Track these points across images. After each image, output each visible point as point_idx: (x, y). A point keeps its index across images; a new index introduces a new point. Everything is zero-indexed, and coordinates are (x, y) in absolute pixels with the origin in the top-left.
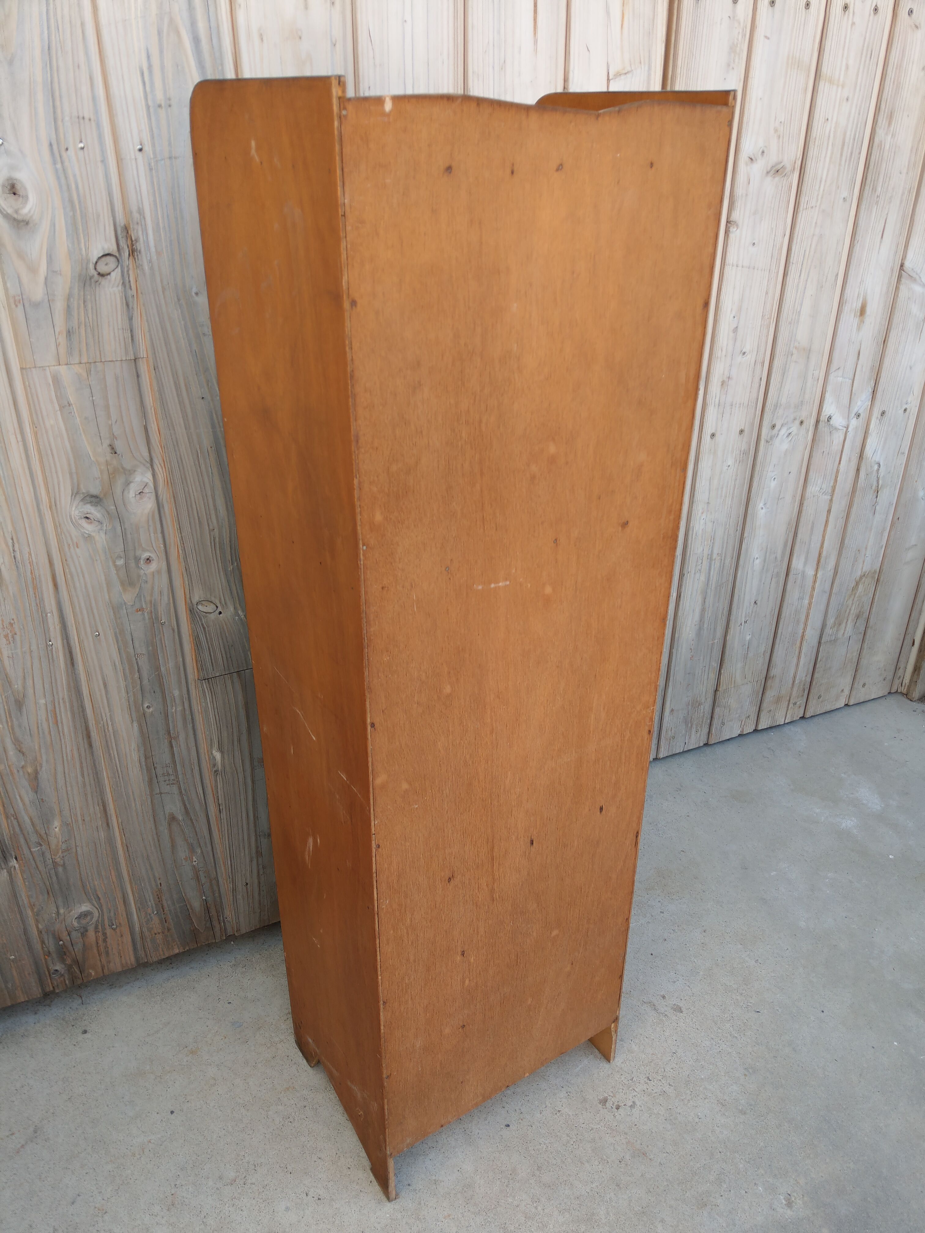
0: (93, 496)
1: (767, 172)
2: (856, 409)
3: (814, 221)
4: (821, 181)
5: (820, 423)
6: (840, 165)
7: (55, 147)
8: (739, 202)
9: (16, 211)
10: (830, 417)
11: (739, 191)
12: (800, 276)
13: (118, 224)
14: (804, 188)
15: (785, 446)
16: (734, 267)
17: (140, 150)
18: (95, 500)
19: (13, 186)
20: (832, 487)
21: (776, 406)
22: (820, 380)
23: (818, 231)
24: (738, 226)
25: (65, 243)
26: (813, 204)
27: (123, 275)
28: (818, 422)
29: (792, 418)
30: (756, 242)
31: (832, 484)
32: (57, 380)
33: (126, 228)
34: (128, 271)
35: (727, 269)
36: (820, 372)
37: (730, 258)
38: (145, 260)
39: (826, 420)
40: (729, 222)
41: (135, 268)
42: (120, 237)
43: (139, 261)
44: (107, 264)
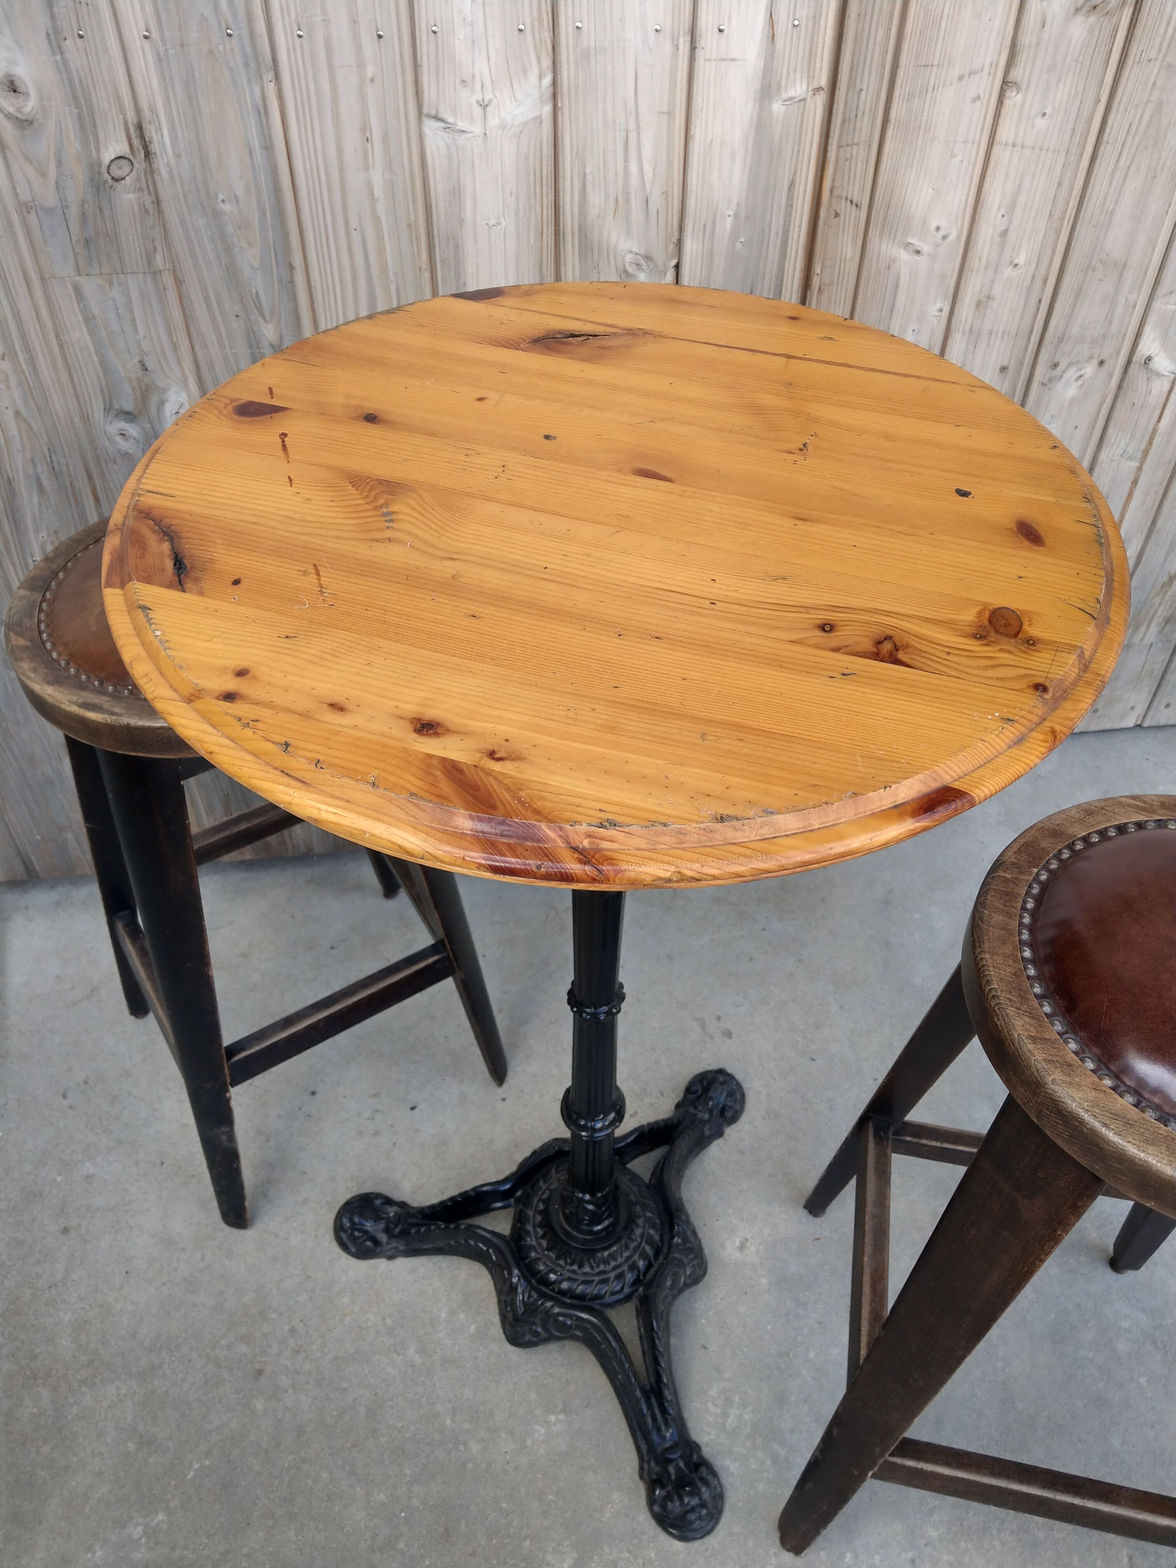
0: (127, 413)
1: (1077, 10)
3: (1153, 80)
5: (1132, 365)
7: (52, 37)
8: (1025, 55)
9: (19, 110)
10: (1149, 359)
11: (1027, 38)
12: (1118, 160)
13: (130, 123)
14: (1139, 31)
15: (1072, 392)
16: (1009, 149)
17: (146, 37)
18: (129, 416)
19: (12, 82)
20: (1144, 451)
21: (1061, 339)
22: (1137, 308)
23: (1155, 96)
24: (1019, 90)
25: (74, 145)
26: (1153, 55)
27: (139, 180)
28: (1129, 362)
29: (1086, 355)
30: (1047, 111)
31: (1143, 446)
32: (78, 291)
33: (140, 127)
34: (145, 174)
35: (996, 150)
36: (1138, 297)
37: (1005, 133)
38: (161, 163)
39: (1143, 362)
40: (1005, 83)
41: (152, 172)
42: (133, 136)
43: (155, 166)
44: (120, 168)
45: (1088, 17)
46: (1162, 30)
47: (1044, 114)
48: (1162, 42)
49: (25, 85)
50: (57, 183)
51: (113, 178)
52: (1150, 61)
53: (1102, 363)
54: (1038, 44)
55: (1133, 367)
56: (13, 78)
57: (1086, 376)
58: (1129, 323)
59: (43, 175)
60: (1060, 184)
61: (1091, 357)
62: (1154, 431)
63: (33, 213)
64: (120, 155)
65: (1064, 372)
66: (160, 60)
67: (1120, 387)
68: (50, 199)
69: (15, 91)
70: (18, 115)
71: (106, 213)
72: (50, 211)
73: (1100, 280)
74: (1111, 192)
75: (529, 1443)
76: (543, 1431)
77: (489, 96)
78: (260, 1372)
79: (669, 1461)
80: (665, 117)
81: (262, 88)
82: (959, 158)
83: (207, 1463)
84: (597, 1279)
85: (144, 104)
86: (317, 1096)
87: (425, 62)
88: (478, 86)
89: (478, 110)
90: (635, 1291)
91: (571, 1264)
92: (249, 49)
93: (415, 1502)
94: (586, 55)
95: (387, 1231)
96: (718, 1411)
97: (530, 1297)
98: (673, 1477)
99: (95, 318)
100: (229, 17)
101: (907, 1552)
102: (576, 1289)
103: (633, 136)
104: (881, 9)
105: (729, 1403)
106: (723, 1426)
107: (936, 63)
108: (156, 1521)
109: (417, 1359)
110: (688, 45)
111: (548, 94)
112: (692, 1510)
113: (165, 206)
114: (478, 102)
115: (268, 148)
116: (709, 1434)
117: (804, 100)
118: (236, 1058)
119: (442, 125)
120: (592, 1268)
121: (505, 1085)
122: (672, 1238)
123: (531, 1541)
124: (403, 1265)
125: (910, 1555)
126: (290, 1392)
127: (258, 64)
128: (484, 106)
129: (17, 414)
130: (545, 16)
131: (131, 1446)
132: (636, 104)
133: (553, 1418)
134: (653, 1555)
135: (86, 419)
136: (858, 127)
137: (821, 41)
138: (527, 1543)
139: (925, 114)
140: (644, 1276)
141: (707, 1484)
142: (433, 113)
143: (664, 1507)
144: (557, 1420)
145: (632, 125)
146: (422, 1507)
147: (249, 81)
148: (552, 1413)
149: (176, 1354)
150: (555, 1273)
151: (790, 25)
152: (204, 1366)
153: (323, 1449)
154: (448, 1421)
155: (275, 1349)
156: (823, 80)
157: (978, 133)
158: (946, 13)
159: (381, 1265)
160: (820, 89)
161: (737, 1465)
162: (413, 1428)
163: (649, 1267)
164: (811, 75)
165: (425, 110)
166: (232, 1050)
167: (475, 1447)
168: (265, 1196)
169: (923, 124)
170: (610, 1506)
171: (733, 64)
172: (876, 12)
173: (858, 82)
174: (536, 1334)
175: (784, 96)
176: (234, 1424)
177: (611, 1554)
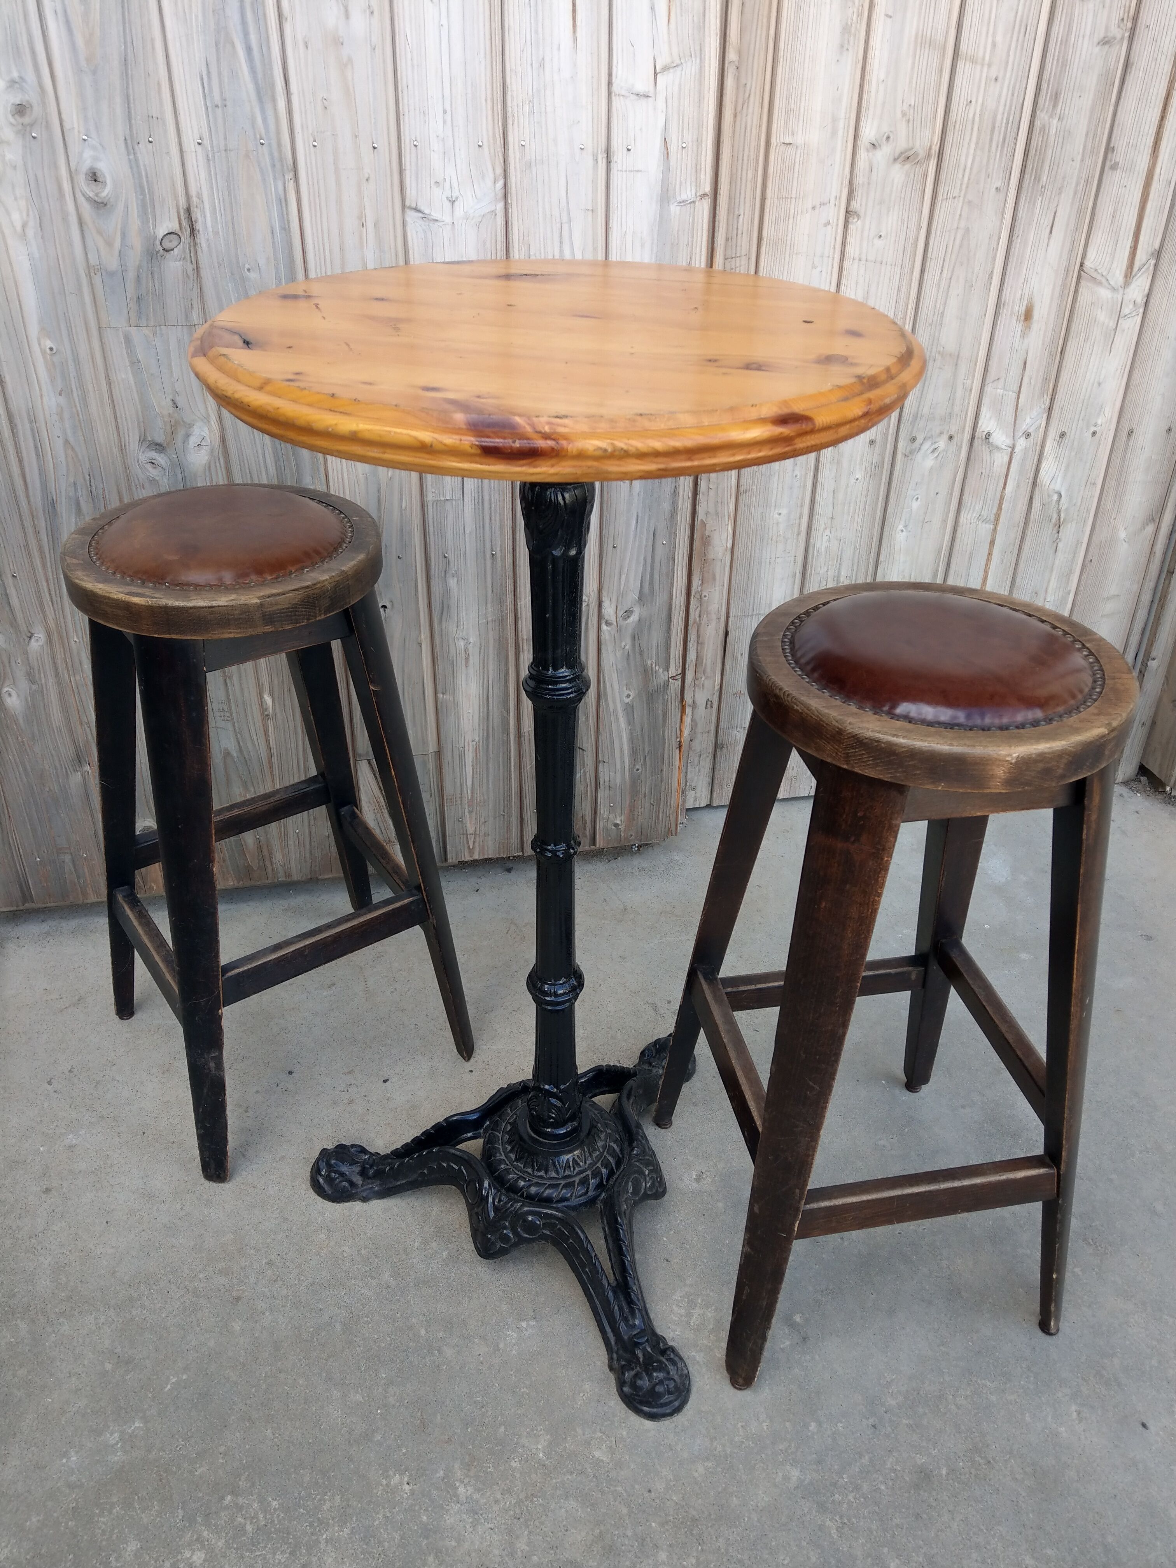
0: (157, 444)
1: (895, 160)
2: (1024, 427)
3: (959, 212)
4: (965, 170)
5: (976, 440)
6: (989, 151)
7: (129, 142)
8: (860, 191)
9: (97, 195)
10: (988, 435)
11: (860, 179)
12: (941, 273)
13: (181, 207)
14: (943, 176)
15: (930, 462)
16: (856, 261)
17: (199, 144)
18: (159, 447)
19: (94, 174)
20: (996, 515)
21: (916, 417)
22: (973, 391)
23: (963, 224)
24: (859, 217)
25: (135, 223)
26: (956, 194)
27: (184, 251)
28: (973, 438)
29: (938, 431)
30: (883, 234)
31: (995, 511)
32: (128, 340)
33: (188, 211)
34: (189, 248)
35: (847, 263)
36: (973, 382)
37: (851, 251)
38: (202, 239)
39: (984, 437)
40: (848, 212)
41: (195, 245)
42: (183, 218)
43: (197, 240)
44: (171, 241)
45: (904, 165)
46: (960, 176)
47: (881, 236)
48: (961, 184)
49: (104, 176)
50: (120, 252)
51: (164, 249)
52: (955, 198)
53: (951, 438)
54: (869, 184)
55: (976, 442)
56: (96, 171)
57: (940, 449)
58: (968, 403)
59: (109, 244)
60: (899, 291)
61: (941, 433)
62: (1002, 498)
63: (99, 275)
64: (171, 231)
65: (921, 445)
66: (208, 160)
67: (968, 459)
68: (113, 264)
69: (96, 181)
70: (96, 199)
71: (156, 277)
72: (111, 274)
73: (940, 368)
74: (939, 297)
75: (501, 1346)
76: (515, 1335)
77: (456, 193)
78: (238, 1299)
79: (637, 1345)
80: (590, 213)
81: (284, 184)
82: (819, 269)
83: (184, 1377)
84: (563, 1182)
85: (193, 192)
86: (293, 1075)
87: (408, 167)
88: (447, 184)
89: (447, 204)
90: (599, 1195)
91: (539, 1170)
92: (276, 154)
93: (391, 1400)
94: (529, 165)
95: (363, 1173)
96: (683, 1311)
97: (500, 1201)
98: (641, 1360)
99: (139, 362)
100: (263, 131)
101: (867, 1419)
102: (543, 1192)
103: (566, 227)
104: (749, 156)
105: (692, 1304)
106: (688, 1323)
107: (794, 196)
108: (133, 1428)
109: (392, 1282)
110: (605, 161)
111: (500, 194)
112: (661, 1382)
113: (203, 273)
114: (447, 198)
115: (286, 229)
116: (675, 1331)
117: (694, 202)
118: (230, 974)
119: (421, 215)
120: (557, 1172)
121: (472, 1060)
122: (632, 1150)
123: (506, 1428)
124: (377, 1206)
125: (871, 1421)
126: (267, 1314)
127: (282, 166)
128: (453, 202)
129: (66, 442)
130: (497, 136)
131: (109, 1367)
132: (568, 203)
133: (524, 1324)
134: (624, 1433)
135: (122, 449)
136: (739, 244)
137: (703, 159)
138: (502, 1429)
139: (790, 235)
140: (608, 1181)
141: (674, 1363)
142: (414, 205)
143: (633, 1385)
144: (528, 1325)
145: (565, 219)
146: (398, 1404)
147: (275, 178)
148: (523, 1320)
149: (154, 1287)
150: (524, 1179)
151: (680, 147)
152: (182, 1296)
153: (300, 1360)
154: (423, 1332)
155: (252, 1279)
156: (707, 188)
157: (832, 250)
158: (797, 160)
159: (357, 1206)
160: (705, 195)
161: (702, 1354)
162: (389, 1339)
163: (611, 1173)
164: (698, 184)
165: (407, 204)
166: (227, 968)
167: (449, 1352)
168: (244, 1156)
169: (789, 242)
170: (581, 1395)
171: (639, 173)
172: (745, 158)
173: (736, 210)
174: (505, 1239)
175: (679, 199)
176: (212, 1343)
177: (584, 1435)
